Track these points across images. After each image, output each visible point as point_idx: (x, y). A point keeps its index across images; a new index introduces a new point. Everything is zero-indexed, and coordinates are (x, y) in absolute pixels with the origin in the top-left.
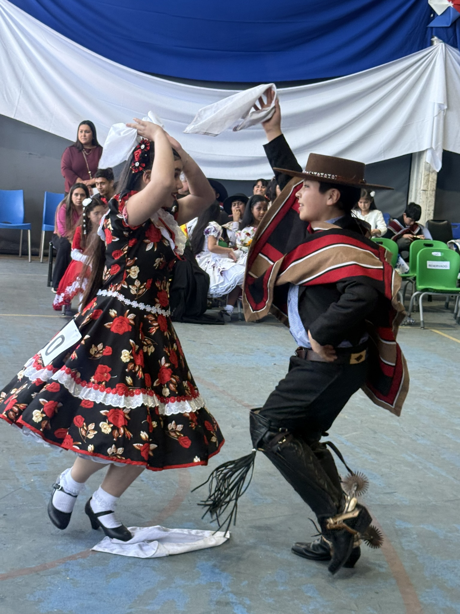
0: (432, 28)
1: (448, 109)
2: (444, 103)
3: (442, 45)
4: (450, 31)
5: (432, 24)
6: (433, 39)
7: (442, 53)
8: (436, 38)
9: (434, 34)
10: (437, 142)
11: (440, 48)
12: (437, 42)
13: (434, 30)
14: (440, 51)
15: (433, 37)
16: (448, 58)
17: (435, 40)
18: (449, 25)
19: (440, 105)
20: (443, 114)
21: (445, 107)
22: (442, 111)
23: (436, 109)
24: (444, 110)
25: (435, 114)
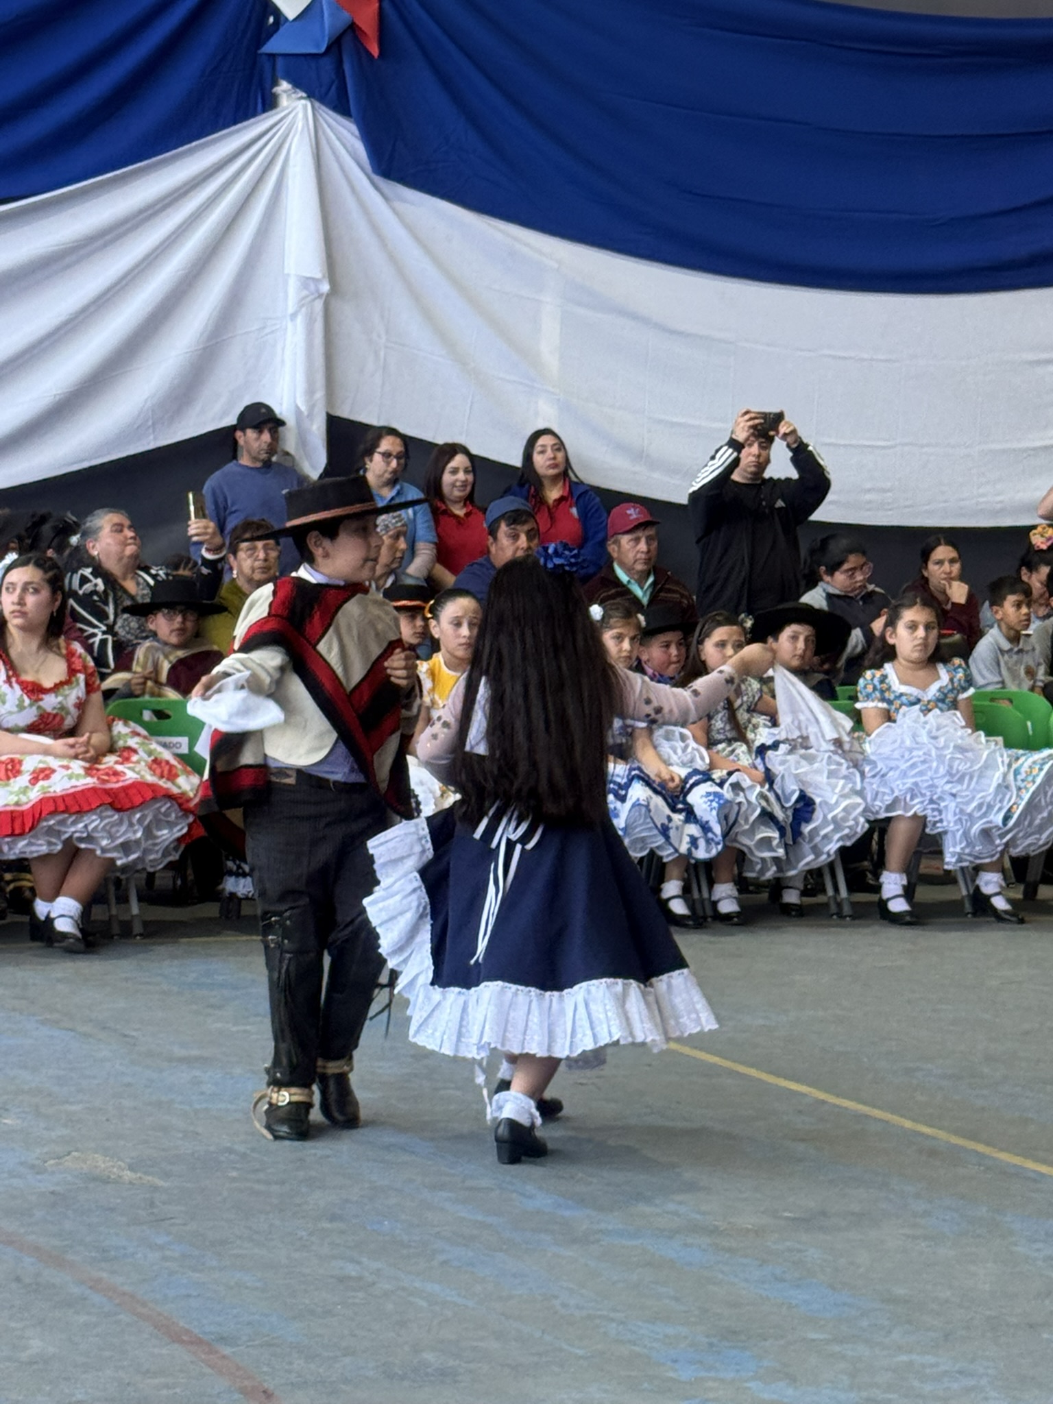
0: (272, 57)
1: (334, 291)
2: (324, 277)
3: (305, 107)
4: (327, 65)
5: (272, 46)
6: (277, 90)
7: (306, 129)
8: (284, 86)
9: (279, 73)
10: (310, 392)
11: (301, 115)
12: (289, 96)
13: (280, 63)
14: (300, 124)
15: (275, 83)
16: (323, 142)
17: (285, 91)
18: (323, 50)
19: (306, 282)
20: (319, 305)
21: (325, 288)
22: (314, 300)
23: (293, 293)
24: (320, 296)
25: (291, 310)
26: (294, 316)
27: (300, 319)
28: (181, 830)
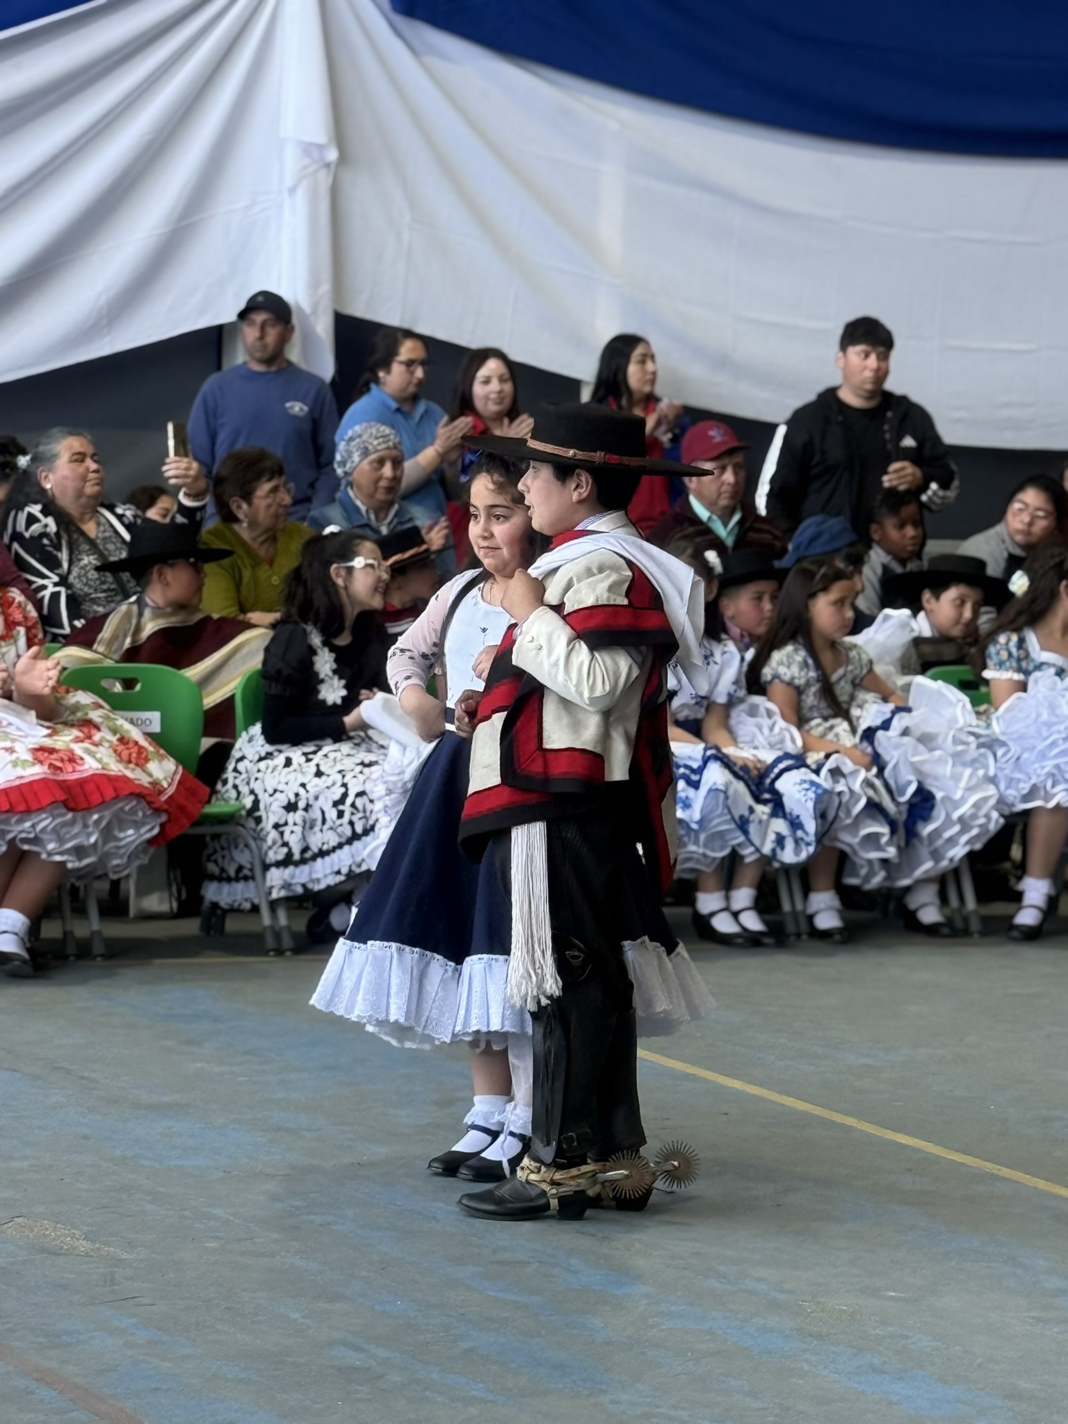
1: (343, 159)
2: (330, 142)
10: (313, 284)
19: (308, 149)
20: (325, 179)
21: (332, 155)
22: (317, 171)
23: (292, 162)
24: (328, 165)
25: (288, 183)
26: (292, 191)
27: (301, 195)
28: (150, 830)
